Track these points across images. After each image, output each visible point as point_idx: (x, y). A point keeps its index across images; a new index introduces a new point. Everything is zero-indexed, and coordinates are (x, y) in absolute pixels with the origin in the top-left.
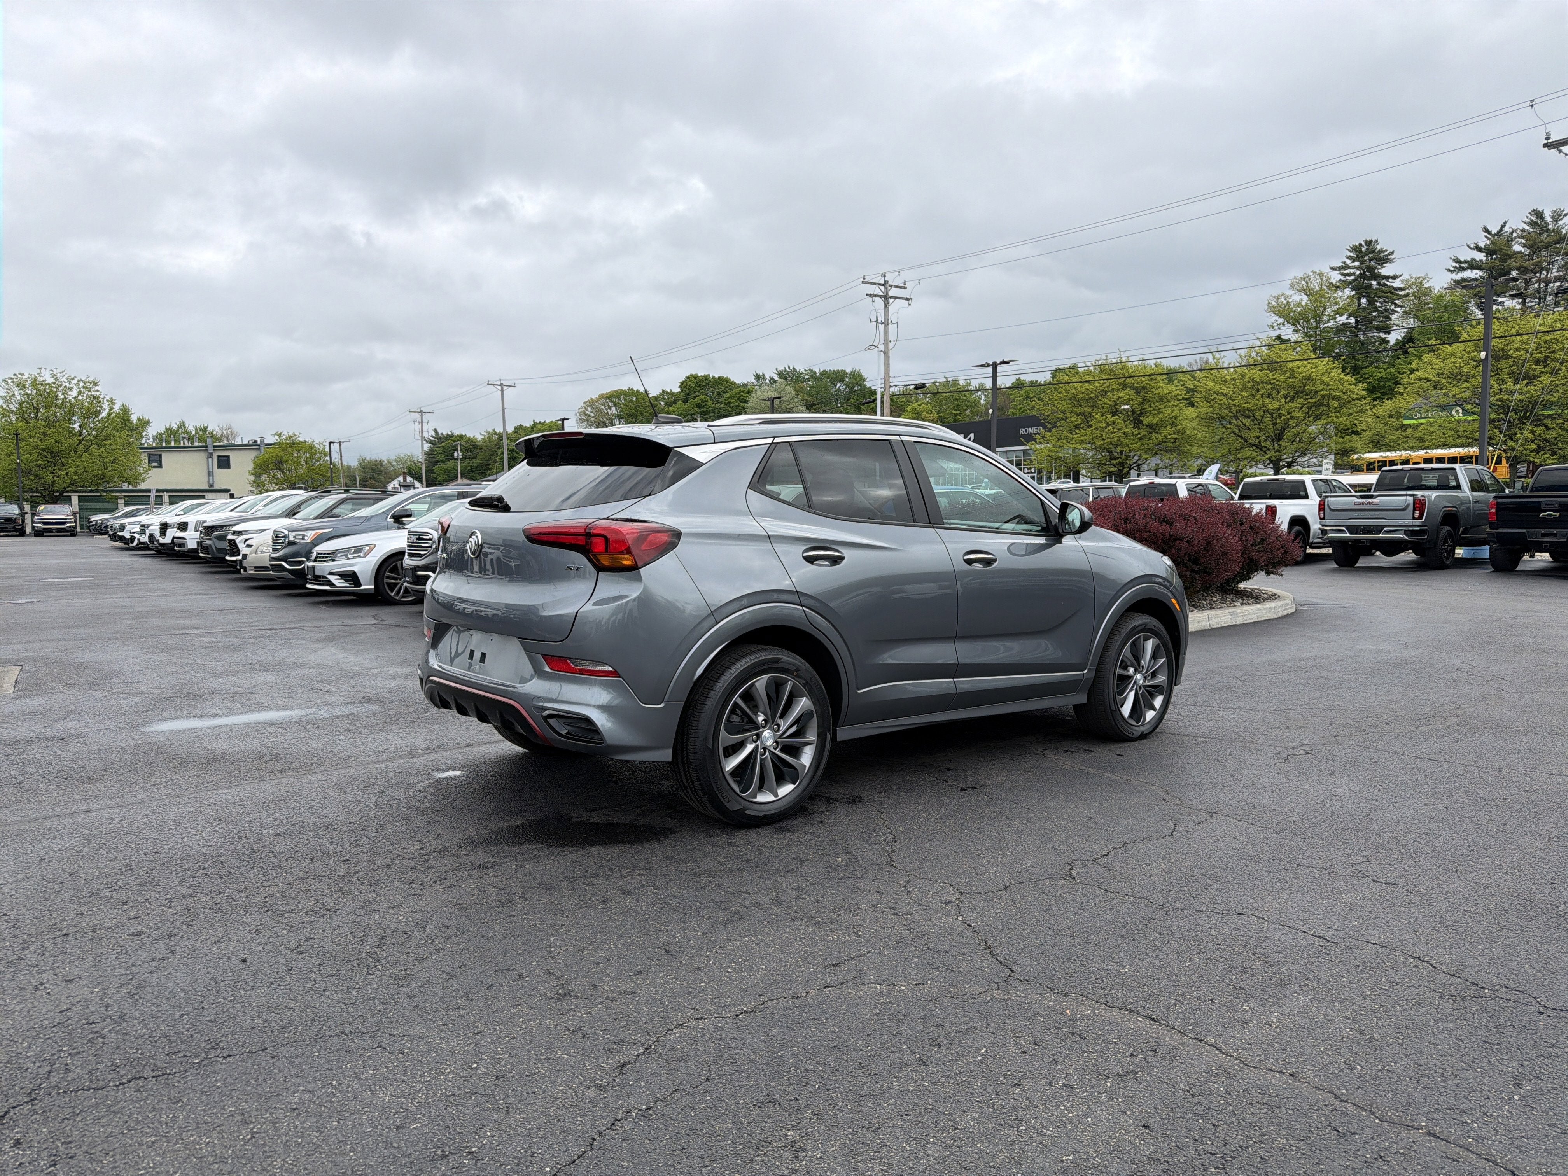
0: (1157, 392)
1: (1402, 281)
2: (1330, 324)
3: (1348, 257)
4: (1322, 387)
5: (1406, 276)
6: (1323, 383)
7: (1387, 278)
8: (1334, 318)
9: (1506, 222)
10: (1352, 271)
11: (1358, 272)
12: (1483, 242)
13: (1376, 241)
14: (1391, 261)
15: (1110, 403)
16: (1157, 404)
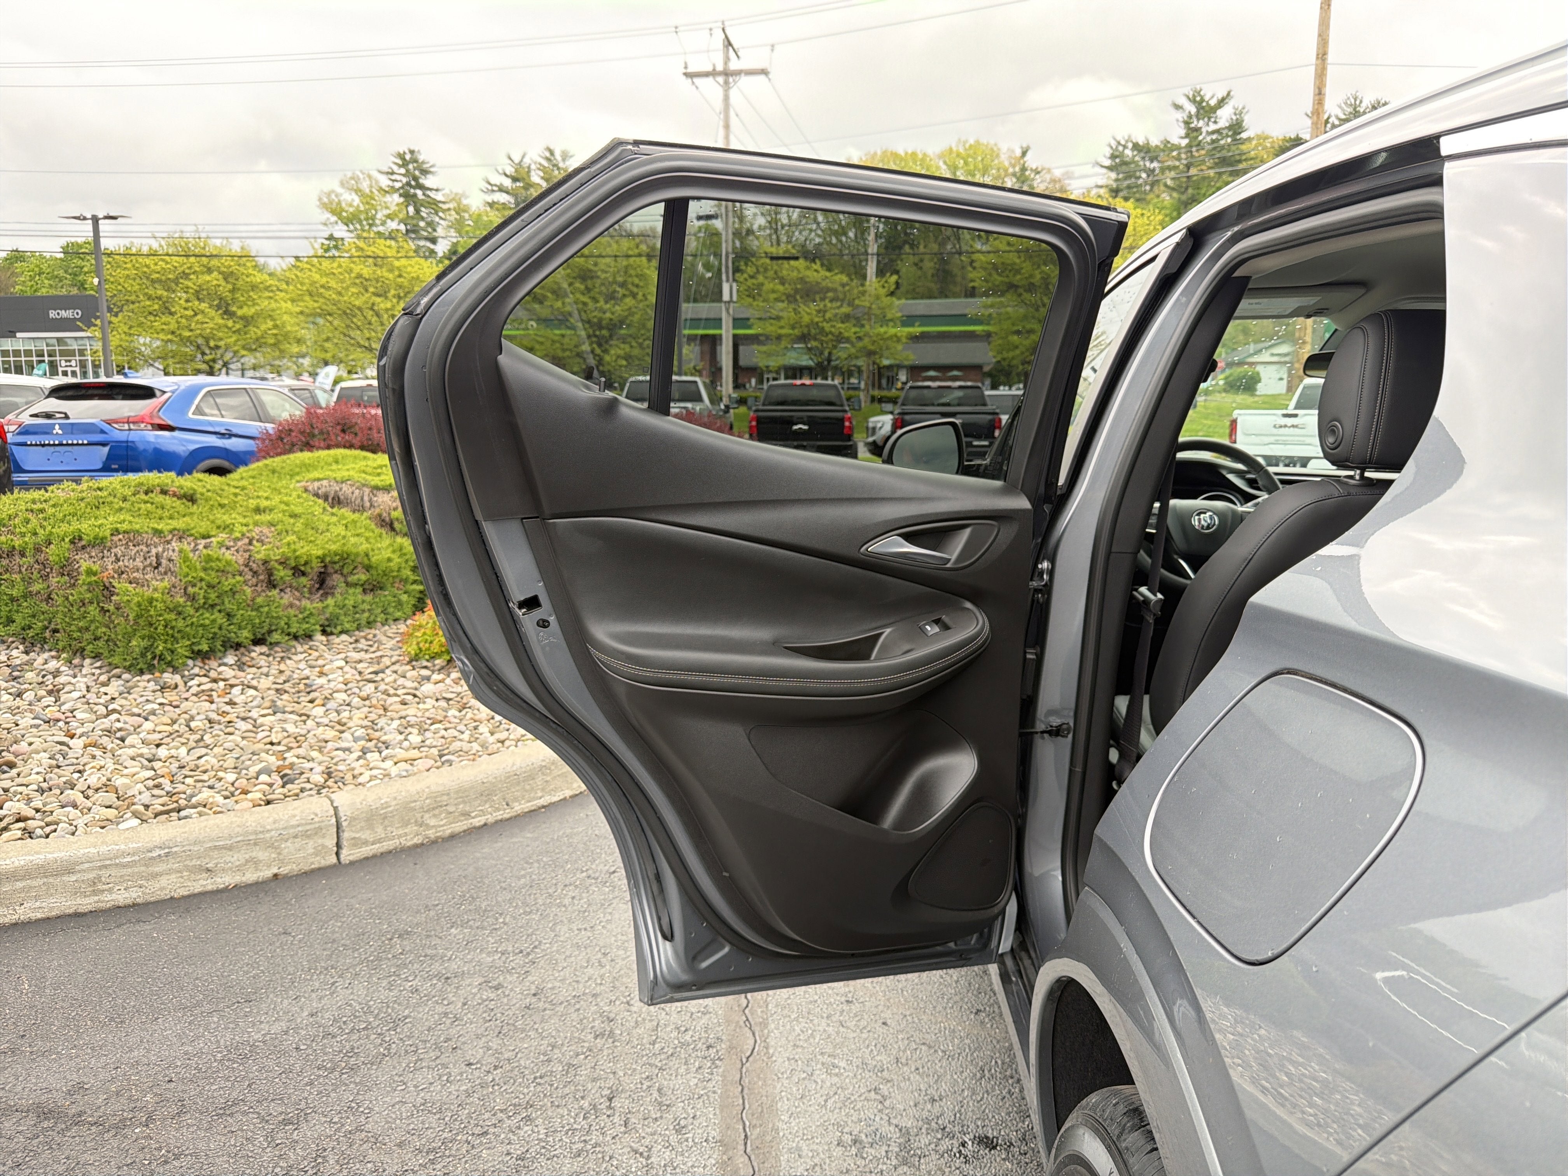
1: (443, 195)
2: (381, 228)
3: (396, 164)
5: (447, 191)
7: (431, 189)
8: (385, 223)
9: (525, 154)
10: (398, 177)
11: (404, 180)
12: (510, 170)
13: (419, 151)
14: (432, 173)
15: (195, 287)
16: (251, 294)
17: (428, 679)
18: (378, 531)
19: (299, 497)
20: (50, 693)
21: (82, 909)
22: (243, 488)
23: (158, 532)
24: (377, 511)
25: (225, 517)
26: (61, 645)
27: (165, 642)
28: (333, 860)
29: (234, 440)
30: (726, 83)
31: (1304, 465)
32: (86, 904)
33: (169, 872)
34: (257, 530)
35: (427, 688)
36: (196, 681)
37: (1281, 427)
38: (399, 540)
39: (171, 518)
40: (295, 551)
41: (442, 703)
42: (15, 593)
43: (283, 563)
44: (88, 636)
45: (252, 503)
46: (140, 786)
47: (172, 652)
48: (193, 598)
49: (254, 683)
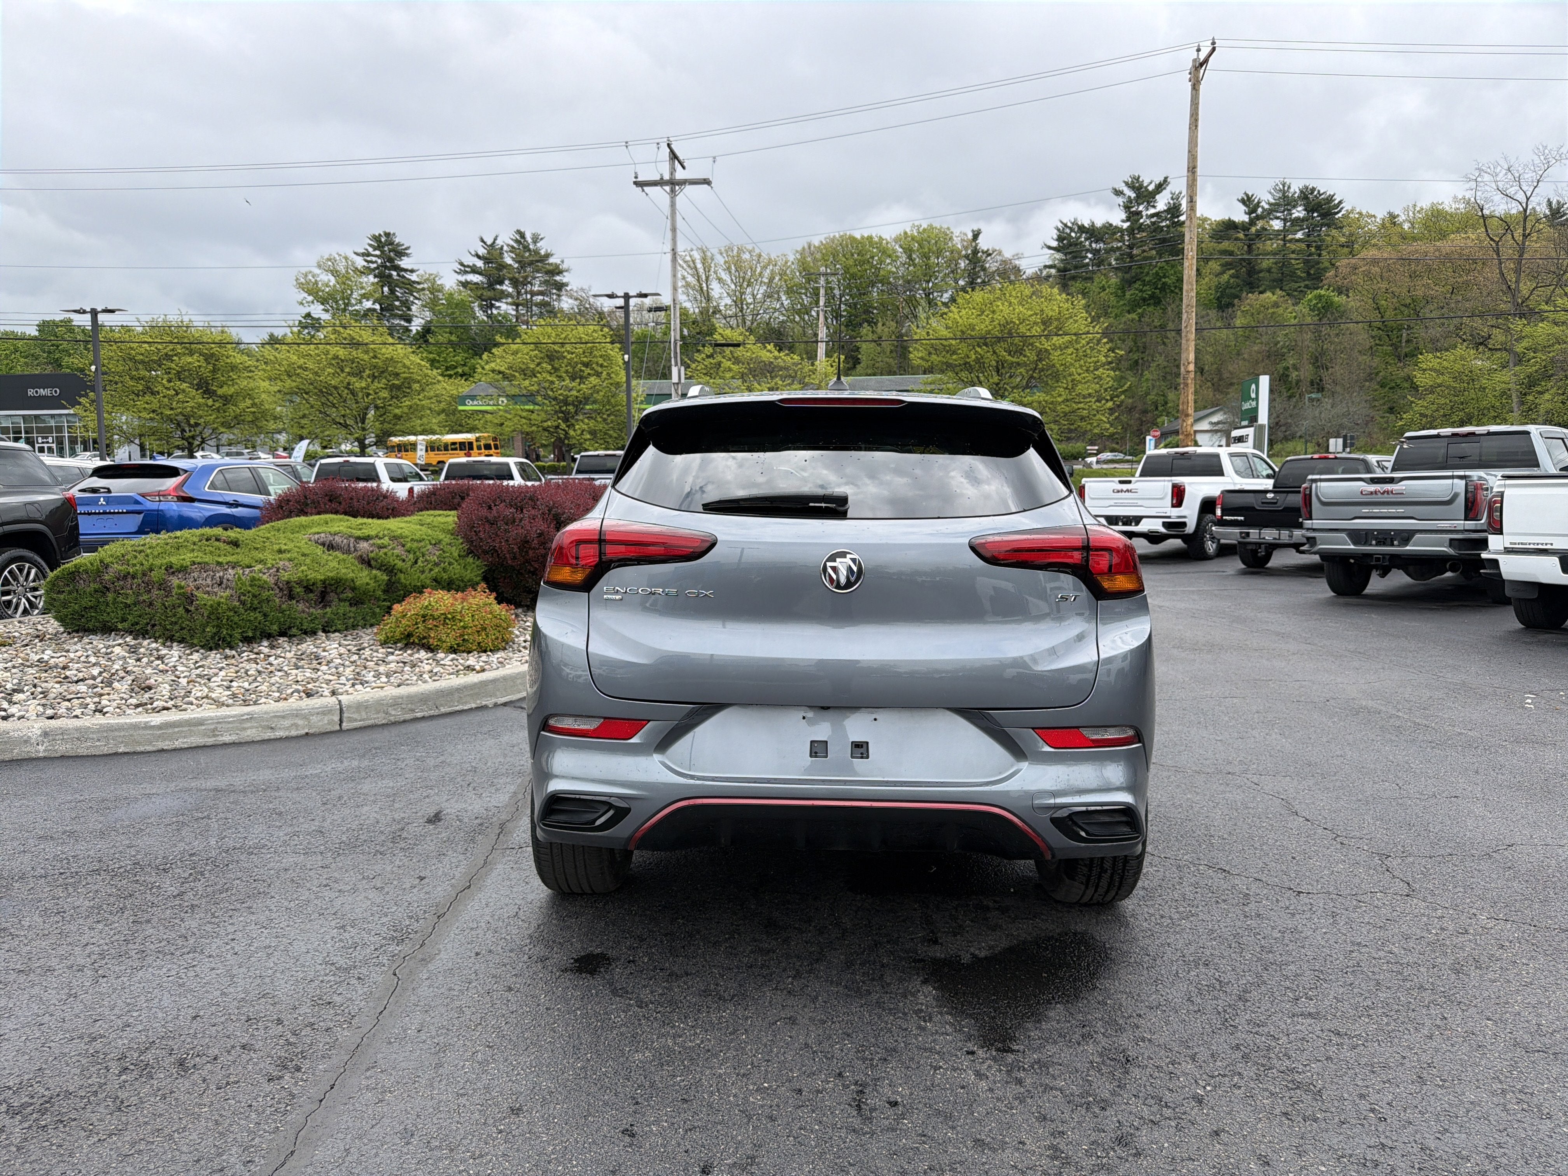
0: (228, 361)
1: (418, 276)
2: (356, 308)
3: (370, 245)
4: (404, 370)
5: (421, 272)
6: (404, 366)
7: (406, 270)
8: (361, 303)
9: (497, 236)
10: (374, 259)
11: (379, 261)
12: (482, 251)
13: (394, 234)
14: (407, 255)
15: (177, 368)
16: (231, 374)
17: (393, 654)
18: (360, 566)
19: (306, 543)
20: (158, 659)
21: (208, 744)
22: (268, 538)
23: (219, 564)
24: (359, 553)
25: (260, 555)
26: (157, 635)
27: (227, 629)
28: (338, 728)
29: (240, 509)
30: (673, 191)
31: (1137, 524)
32: (210, 741)
33: (252, 728)
34: (281, 563)
35: (391, 658)
36: (246, 654)
37: (1118, 492)
38: (374, 572)
39: (225, 555)
40: (306, 576)
41: (401, 665)
42: (128, 602)
43: (299, 583)
44: (177, 627)
45: (276, 547)
46: (225, 698)
47: (231, 636)
48: (243, 603)
49: (283, 655)
